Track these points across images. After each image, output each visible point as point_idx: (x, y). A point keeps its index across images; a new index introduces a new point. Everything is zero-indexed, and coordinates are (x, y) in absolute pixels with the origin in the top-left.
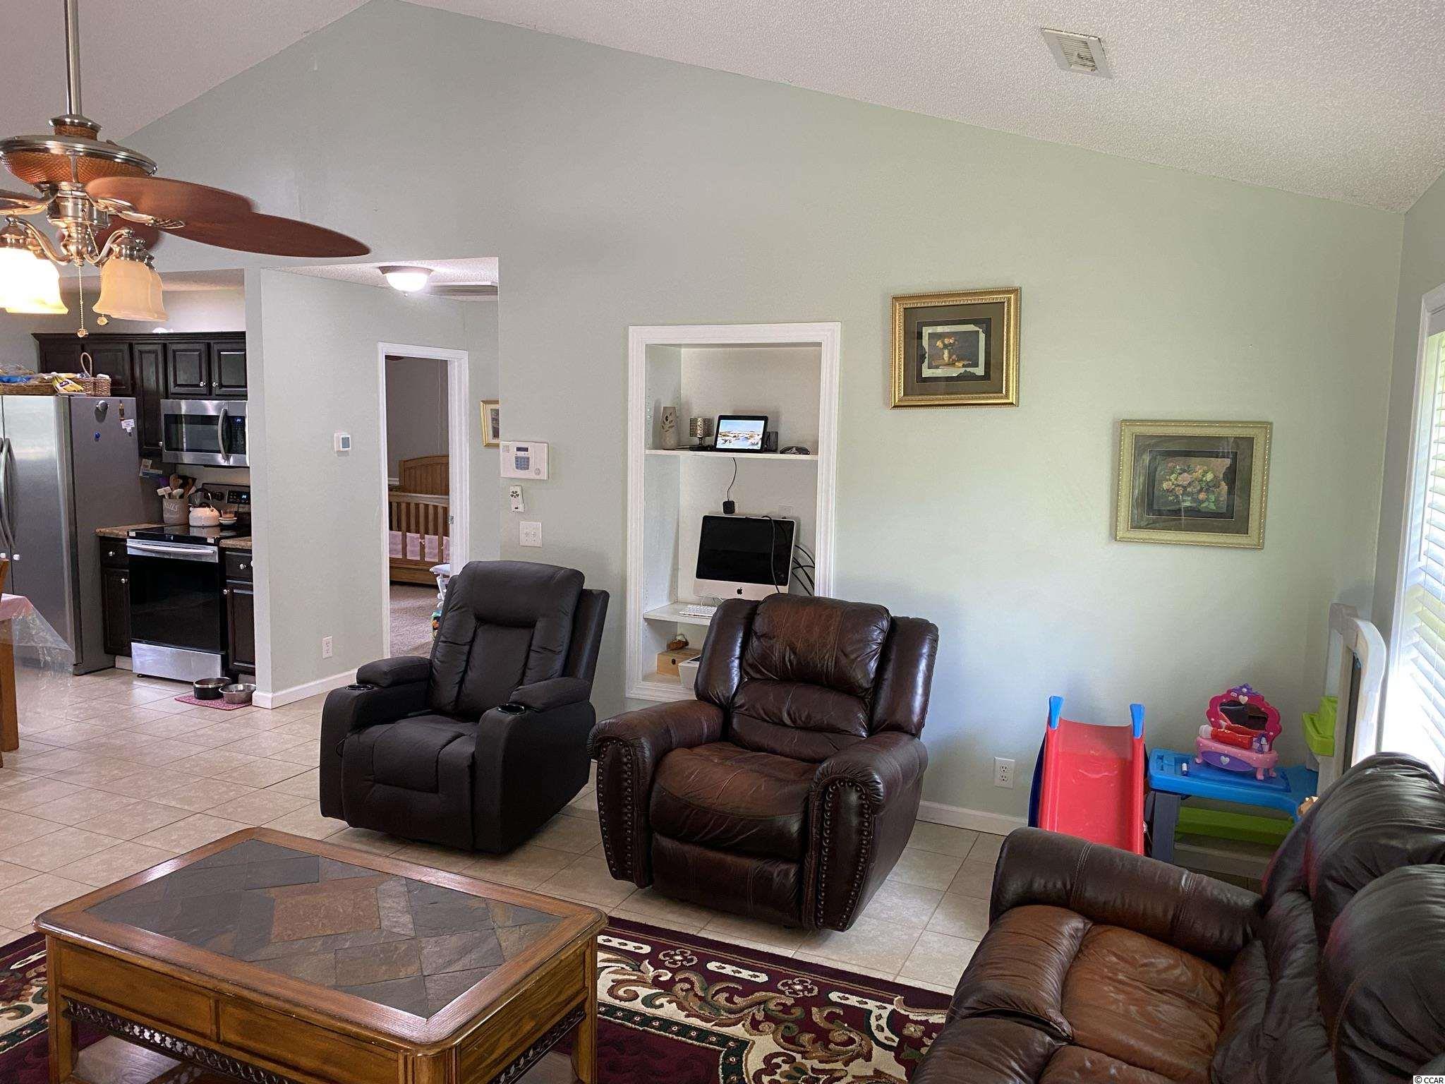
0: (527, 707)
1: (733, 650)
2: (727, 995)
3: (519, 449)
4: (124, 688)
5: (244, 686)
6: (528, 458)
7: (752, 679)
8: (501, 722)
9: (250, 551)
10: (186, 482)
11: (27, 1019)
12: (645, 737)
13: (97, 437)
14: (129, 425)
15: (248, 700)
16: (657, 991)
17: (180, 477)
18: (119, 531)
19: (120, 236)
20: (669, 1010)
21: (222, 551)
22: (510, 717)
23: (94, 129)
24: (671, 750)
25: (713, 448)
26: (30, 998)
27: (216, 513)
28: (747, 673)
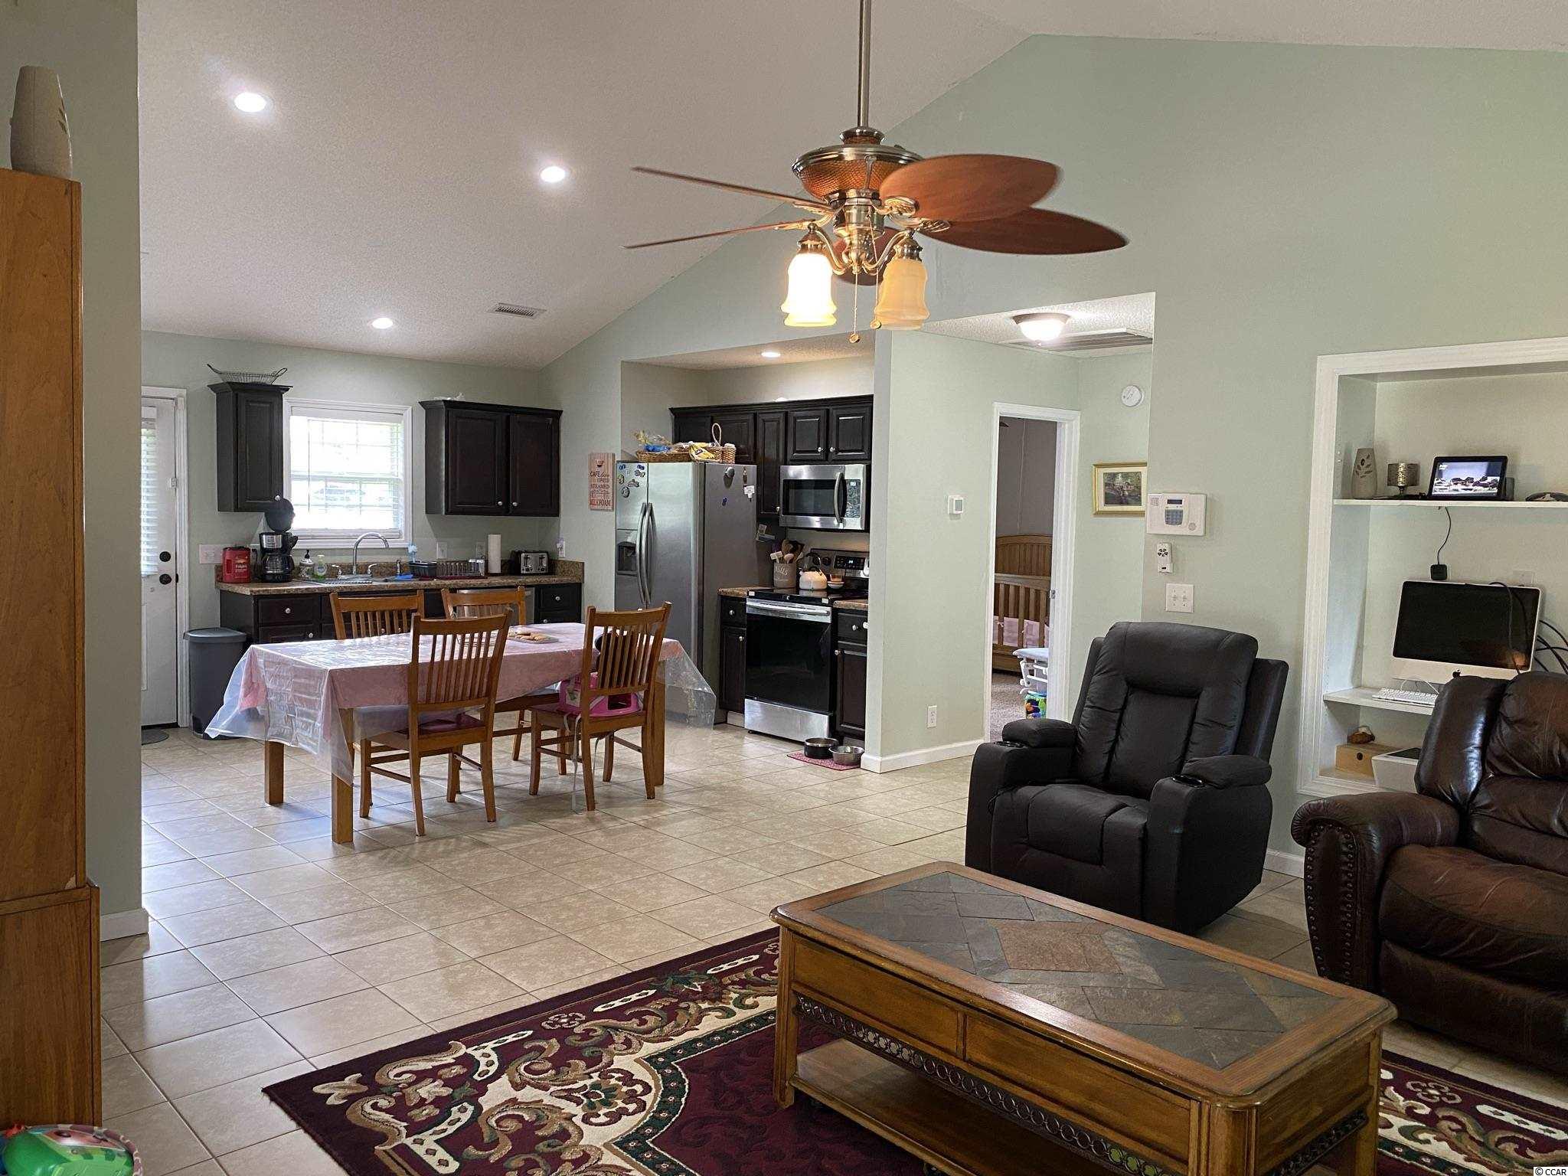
0: (1206, 781)
1: (1470, 737)
2: (1517, 1146)
3: (1170, 502)
4: (738, 741)
5: (852, 749)
6: (1181, 512)
7: (1500, 775)
8: (1176, 794)
9: (866, 613)
10: (796, 547)
11: (731, 1020)
12: (1373, 823)
13: (725, 501)
14: (750, 491)
15: (856, 763)
16: (1416, 1124)
17: (791, 542)
18: (740, 591)
19: (902, 237)
20: (1440, 1149)
21: (835, 613)
22: (1188, 790)
23: (879, 137)
24: (1402, 846)
25: (1430, 497)
26: (731, 1002)
27: (824, 577)
28: (1493, 768)
